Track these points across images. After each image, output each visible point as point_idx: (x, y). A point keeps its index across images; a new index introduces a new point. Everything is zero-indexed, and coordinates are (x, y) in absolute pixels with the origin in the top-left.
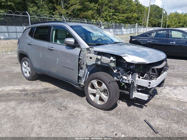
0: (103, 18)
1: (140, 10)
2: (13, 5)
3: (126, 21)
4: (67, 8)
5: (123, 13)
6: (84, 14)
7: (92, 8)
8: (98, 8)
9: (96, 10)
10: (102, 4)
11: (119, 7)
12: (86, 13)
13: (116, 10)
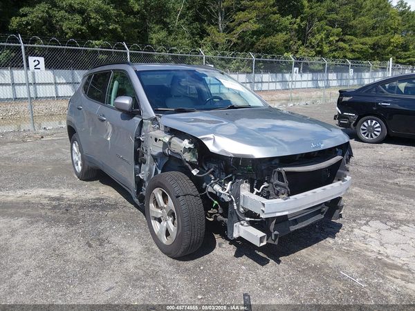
0: (313, 47)
1: (409, 27)
2: (119, 30)
3: (371, 53)
4: (228, 30)
5: (366, 34)
6: (266, 41)
7: (286, 27)
8: (300, 26)
9: (296, 30)
10: (312, 16)
11: (354, 22)
12: (270, 40)
13: (347, 28)
